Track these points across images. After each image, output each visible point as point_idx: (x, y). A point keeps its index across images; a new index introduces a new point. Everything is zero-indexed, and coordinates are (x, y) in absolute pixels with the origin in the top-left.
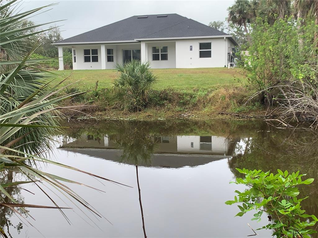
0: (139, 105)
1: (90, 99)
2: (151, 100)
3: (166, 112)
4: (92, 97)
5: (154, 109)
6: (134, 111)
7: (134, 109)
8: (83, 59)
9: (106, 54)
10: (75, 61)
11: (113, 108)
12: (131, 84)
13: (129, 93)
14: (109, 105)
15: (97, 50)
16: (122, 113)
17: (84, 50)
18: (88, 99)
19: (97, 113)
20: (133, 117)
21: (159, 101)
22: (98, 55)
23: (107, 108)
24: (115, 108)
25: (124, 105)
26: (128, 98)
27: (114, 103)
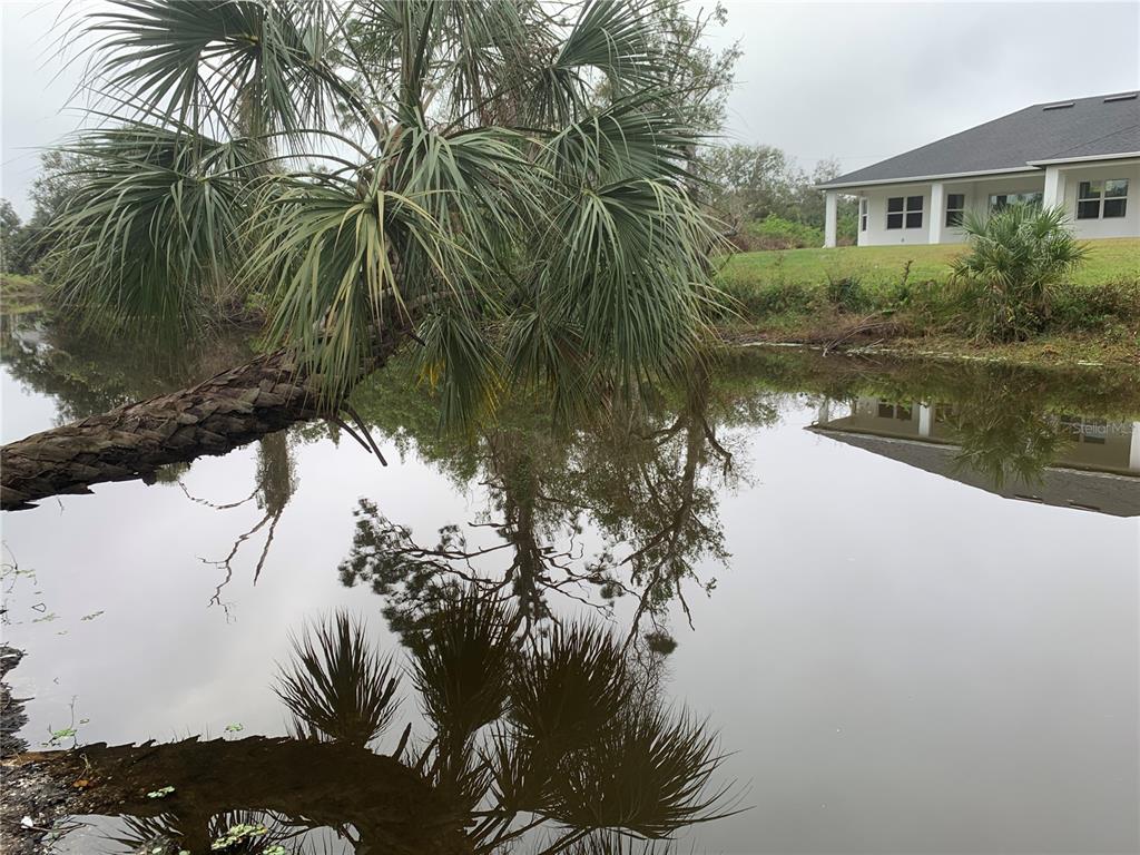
0: (1023, 324)
1: (887, 307)
2: (1059, 312)
3: (1105, 347)
4: (891, 300)
5: (1067, 338)
6: (1005, 340)
7: (1006, 336)
8: (884, 222)
9: (943, 206)
10: (864, 229)
11: (945, 331)
12: (1002, 267)
13: (996, 290)
14: (934, 321)
15: (920, 199)
16: (970, 344)
17: (890, 200)
18: (879, 307)
19: (899, 341)
20: (1001, 355)
21: (1086, 314)
22: (924, 211)
23: (929, 329)
24: (951, 330)
25: (977, 323)
26: (990, 305)
27: (949, 320)
